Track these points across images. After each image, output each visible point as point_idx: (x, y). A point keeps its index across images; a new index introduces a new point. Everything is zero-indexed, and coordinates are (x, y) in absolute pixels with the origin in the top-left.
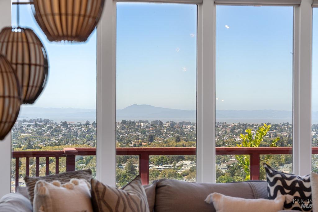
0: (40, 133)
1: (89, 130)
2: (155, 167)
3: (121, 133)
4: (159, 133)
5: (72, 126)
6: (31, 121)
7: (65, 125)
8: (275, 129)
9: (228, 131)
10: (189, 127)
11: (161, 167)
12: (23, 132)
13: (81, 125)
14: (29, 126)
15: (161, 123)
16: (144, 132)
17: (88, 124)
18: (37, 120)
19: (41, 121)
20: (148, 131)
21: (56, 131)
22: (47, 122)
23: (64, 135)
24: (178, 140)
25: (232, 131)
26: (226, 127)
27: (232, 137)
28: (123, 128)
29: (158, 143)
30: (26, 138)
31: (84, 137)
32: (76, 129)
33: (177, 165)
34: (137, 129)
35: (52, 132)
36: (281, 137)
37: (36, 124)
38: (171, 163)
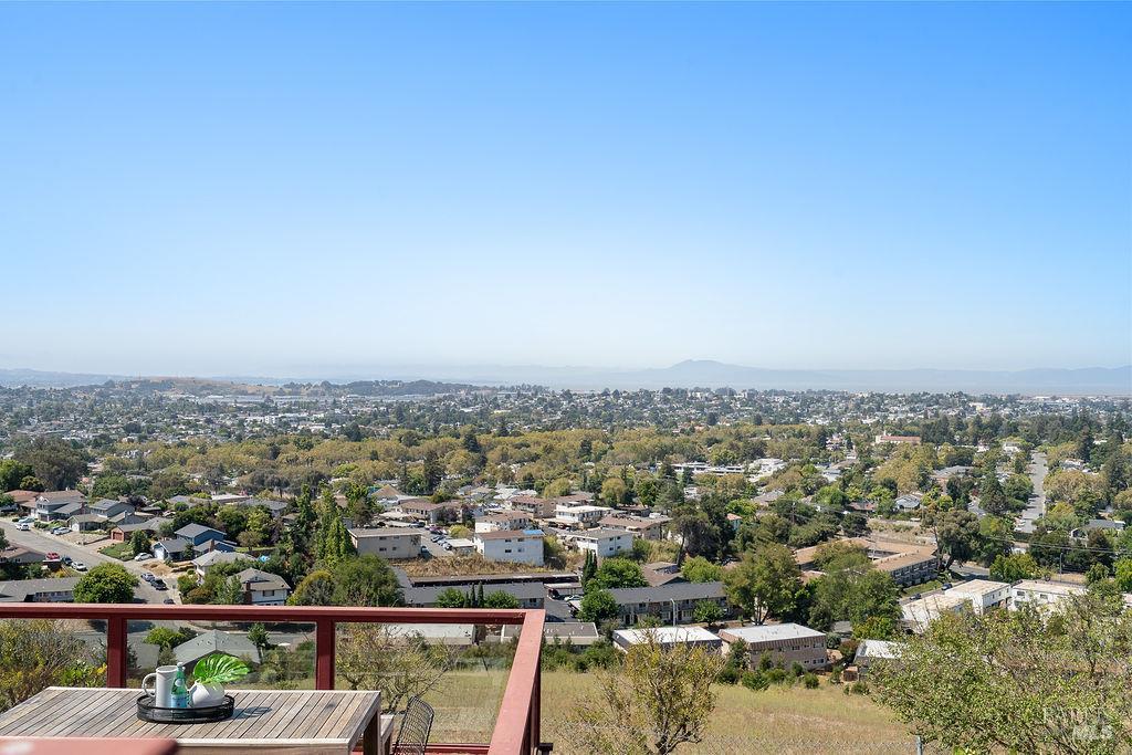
0: (526, 409)
1: (607, 404)
2: (714, 469)
3: (662, 410)
4: (727, 409)
5: (580, 396)
6: (512, 389)
7: (567, 395)
8: (937, 403)
9: (850, 406)
10: (781, 399)
11: (722, 469)
12: (497, 407)
13: (593, 396)
14: (508, 397)
15: (732, 393)
16: (701, 408)
17: (606, 394)
18: (523, 387)
19: (529, 390)
20: (709, 407)
21: (551, 406)
22: (538, 390)
23: (564, 413)
24: (759, 422)
25: (858, 406)
26: (848, 399)
27: (858, 417)
28: (666, 401)
29: (724, 427)
30: (502, 418)
31: (598, 415)
32: (586, 402)
33: (752, 466)
34: (689, 403)
35: (545, 408)
36: (946, 418)
37: (519, 395)
38: (741, 462)
